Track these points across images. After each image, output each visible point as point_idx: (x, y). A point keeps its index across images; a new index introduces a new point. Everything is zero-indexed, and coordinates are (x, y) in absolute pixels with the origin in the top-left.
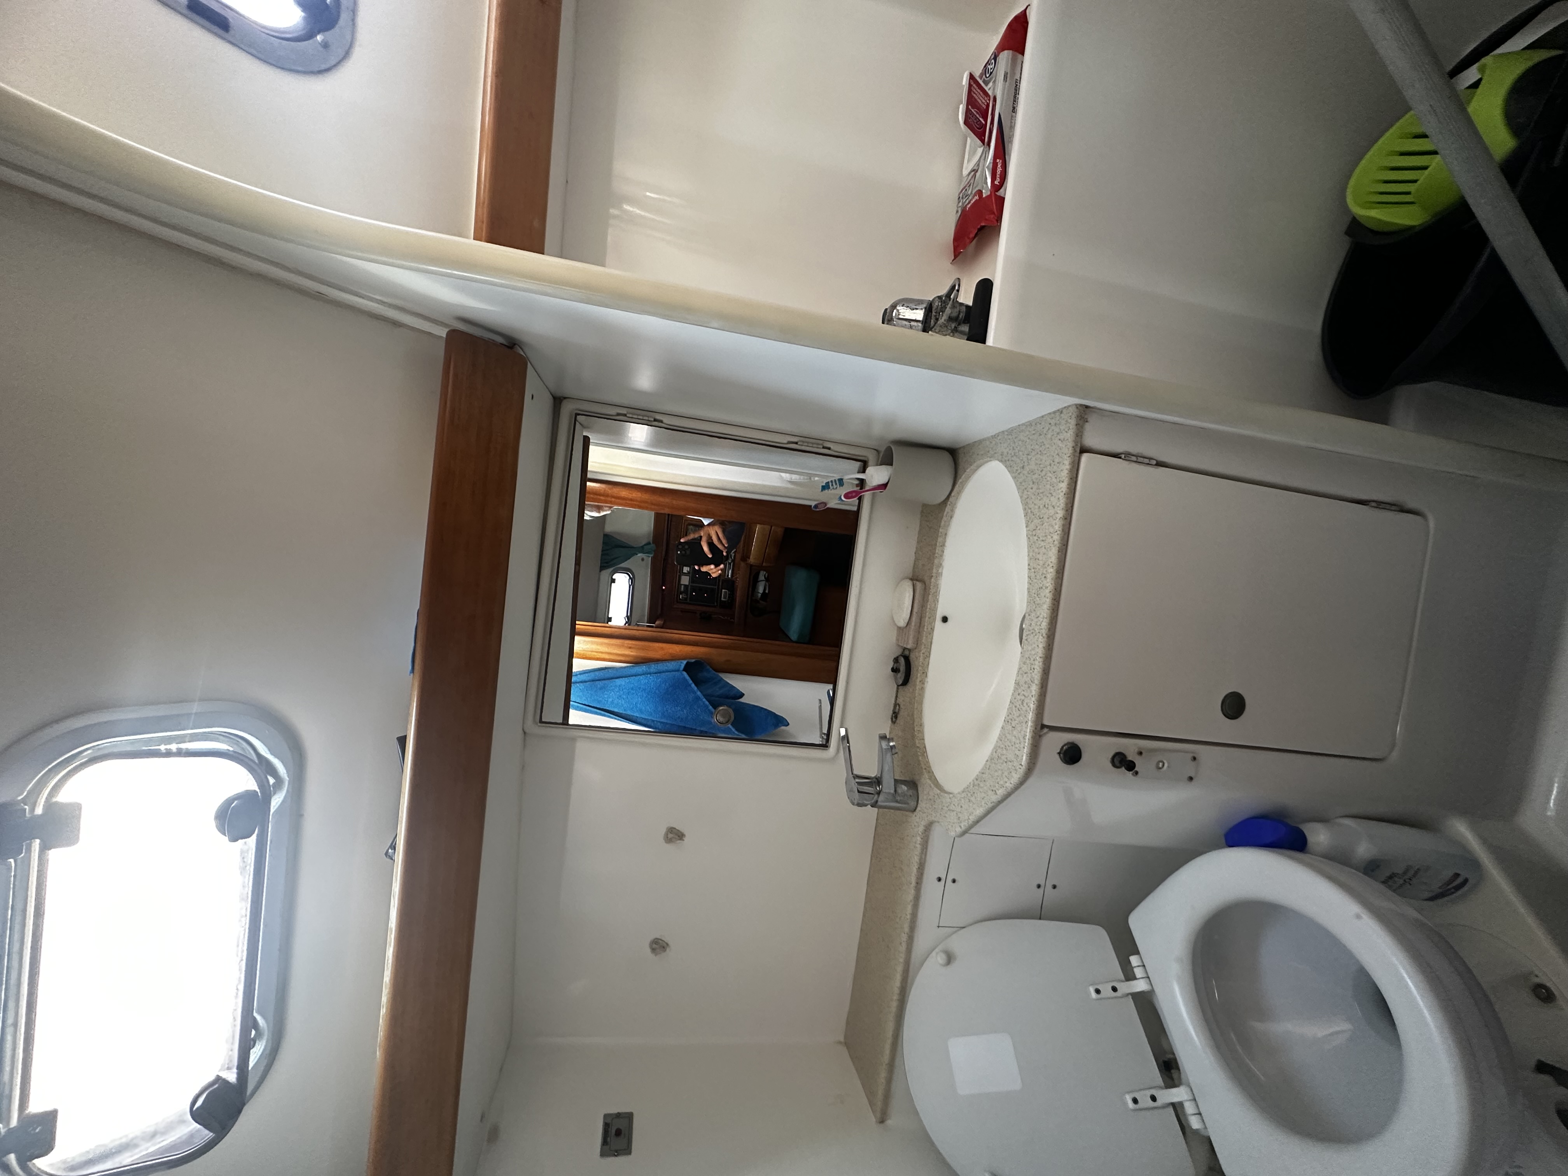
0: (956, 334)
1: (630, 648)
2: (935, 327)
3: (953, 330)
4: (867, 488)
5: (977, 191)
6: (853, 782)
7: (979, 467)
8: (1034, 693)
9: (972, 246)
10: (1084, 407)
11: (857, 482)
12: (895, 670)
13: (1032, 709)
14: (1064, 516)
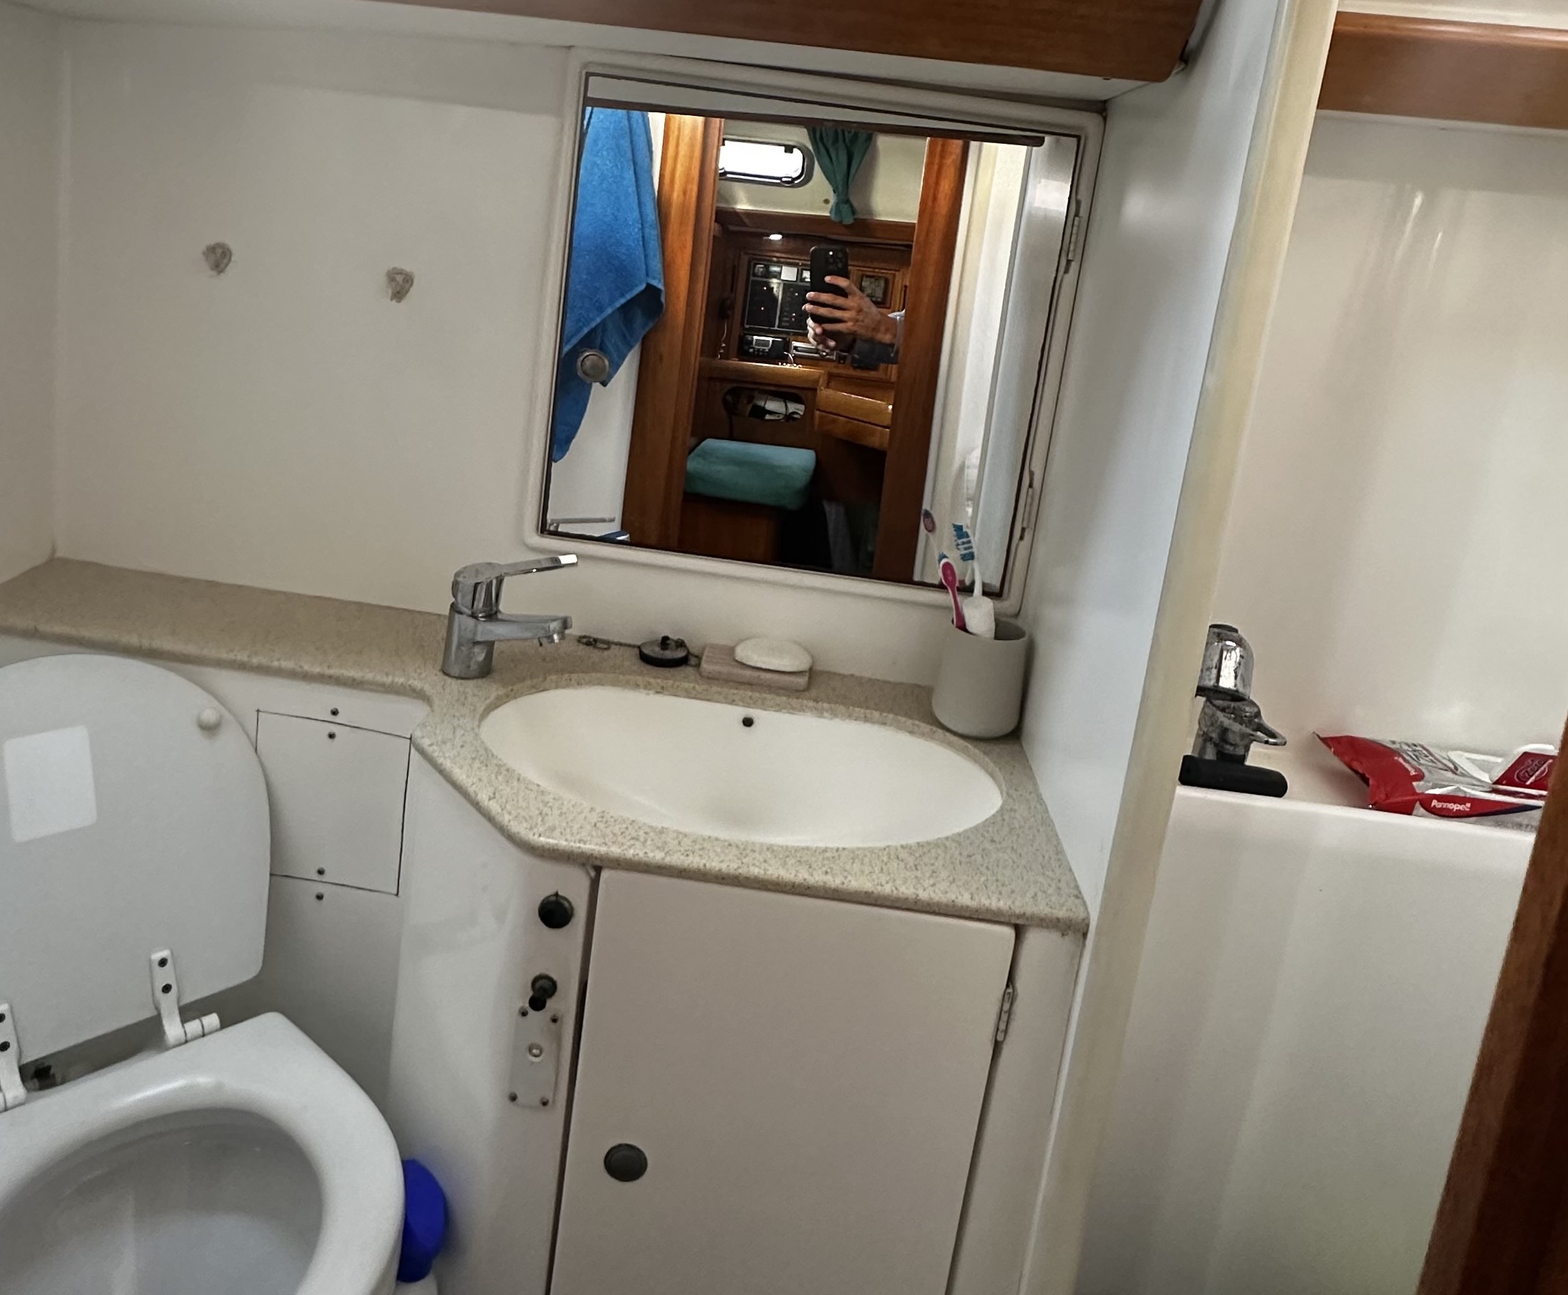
0: (1200, 740)
1: (685, 193)
2: (1211, 706)
3: (1207, 734)
4: (959, 598)
5: (1423, 774)
6: (491, 575)
7: (992, 775)
8: (651, 855)
9: (1337, 764)
10: (1085, 931)
11: (968, 582)
12: (665, 642)
13: (625, 852)
14: (919, 900)
